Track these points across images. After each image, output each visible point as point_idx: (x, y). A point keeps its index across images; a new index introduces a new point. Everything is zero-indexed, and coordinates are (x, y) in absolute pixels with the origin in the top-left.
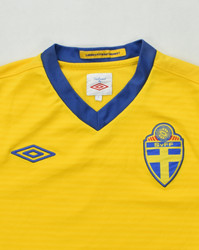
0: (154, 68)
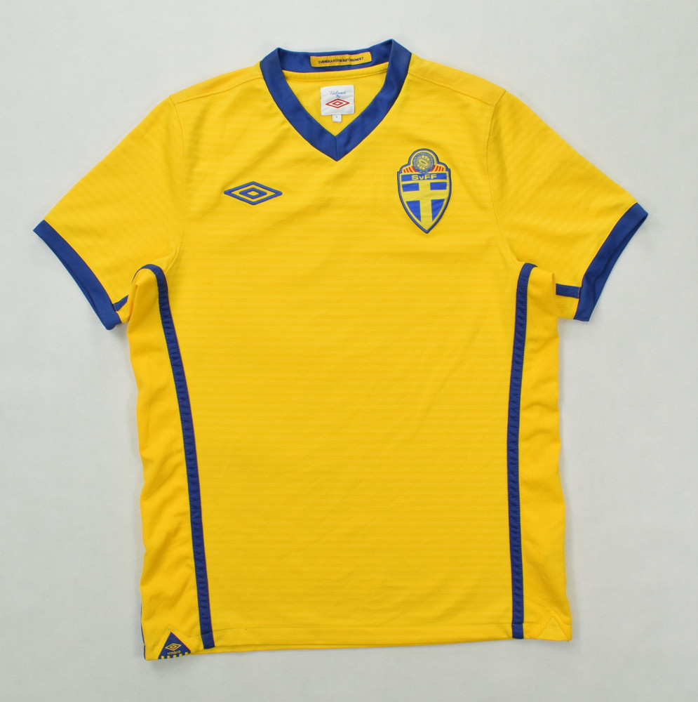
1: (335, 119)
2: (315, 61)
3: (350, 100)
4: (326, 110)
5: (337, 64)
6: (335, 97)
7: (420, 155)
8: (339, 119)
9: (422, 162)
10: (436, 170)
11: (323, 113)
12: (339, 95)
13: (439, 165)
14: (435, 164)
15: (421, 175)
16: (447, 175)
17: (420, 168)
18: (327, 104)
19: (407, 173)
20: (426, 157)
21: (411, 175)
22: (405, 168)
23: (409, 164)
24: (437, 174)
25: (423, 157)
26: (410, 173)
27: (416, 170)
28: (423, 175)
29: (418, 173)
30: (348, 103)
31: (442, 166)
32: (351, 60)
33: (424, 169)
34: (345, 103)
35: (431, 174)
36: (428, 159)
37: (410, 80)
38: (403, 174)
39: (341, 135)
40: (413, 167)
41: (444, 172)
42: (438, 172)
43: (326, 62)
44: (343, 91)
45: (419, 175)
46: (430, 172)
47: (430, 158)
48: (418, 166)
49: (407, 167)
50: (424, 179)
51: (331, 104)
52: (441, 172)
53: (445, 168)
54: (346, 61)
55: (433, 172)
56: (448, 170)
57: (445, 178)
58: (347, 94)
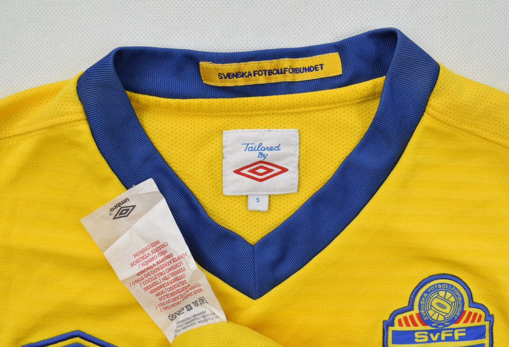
0: (425, 121)
1: (253, 204)
2: (211, 73)
3: (291, 163)
4: (235, 184)
5: (262, 80)
6: (254, 157)
7: (436, 289)
8: (263, 205)
9: (438, 304)
10: (466, 321)
11: (227, 191)
12: (265, 152)
13: (474, 310)
14: (467, 309)
15: (434, 332)
16: (487, 328)
17: (435, 317)
18: (238, 172)
19: (405, 328)
20: (448, 295)
21: (415, 331)
22: (401, 316)
23: (410, 307)
24: (468, 329)
25: (442, 293)
26: (412, 328)
27: (425, 323)
28: (440, 331)
29: (428, 328)
30: (284, 170)
31: (479, 312)
32: (295, 71)
33: (441, 318)
34: (277, 170)
35: (454, 329)
36: (453, 299)
37: (429, 129)
38: (397, 327)
39: (265, 242)
40: (419, 316)
41: (482, 323)
42: (469, 324)
43: (236, 75)
44: (275, 145)
45: (430, 332)
46: (454, 326)
47: (456, 297)
48: (431, 313)
49: (407, 314)
50: (439, 340)
51: (245, 171)
52: (476, 324)
53: (483, 314)
54: (282, 72)
55: (461, 324)
56: (490, 318)
57: (482, 336)
58: (283, 150)
